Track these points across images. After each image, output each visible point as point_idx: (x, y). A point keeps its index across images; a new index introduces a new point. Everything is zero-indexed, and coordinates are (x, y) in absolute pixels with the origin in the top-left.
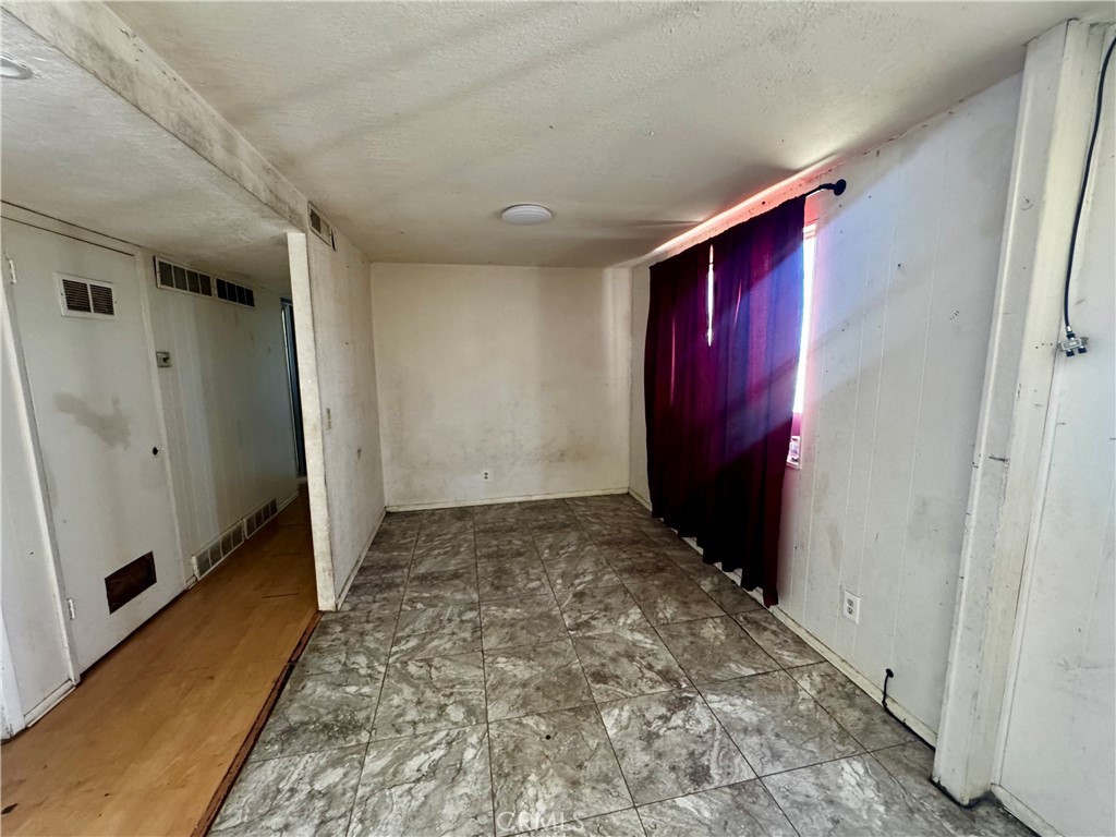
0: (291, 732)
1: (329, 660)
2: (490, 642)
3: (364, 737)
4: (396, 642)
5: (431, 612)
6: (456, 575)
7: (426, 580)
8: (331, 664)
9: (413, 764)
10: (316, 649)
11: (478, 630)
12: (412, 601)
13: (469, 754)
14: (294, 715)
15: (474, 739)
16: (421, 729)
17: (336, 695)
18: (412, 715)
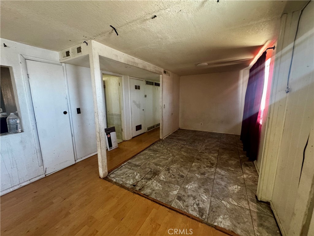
0: (150, 149)
1: (158, 144)
2: (183, 150)
3: (158, 153)
4: (168, 145)
5: (176, 143)
6: (185, 140)
7: (178, 139)
8: (158, 145)
9: (162, 157)
10: (157, 143)
11: (182, 147)
12: (174, 141)
13: (170, 159)
14: (151, 148)
15: (171, 158)
16: (165, 154)
17: (157, 148)
18: (165, 153)
